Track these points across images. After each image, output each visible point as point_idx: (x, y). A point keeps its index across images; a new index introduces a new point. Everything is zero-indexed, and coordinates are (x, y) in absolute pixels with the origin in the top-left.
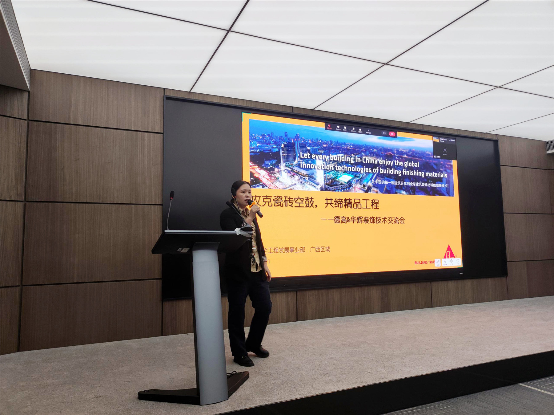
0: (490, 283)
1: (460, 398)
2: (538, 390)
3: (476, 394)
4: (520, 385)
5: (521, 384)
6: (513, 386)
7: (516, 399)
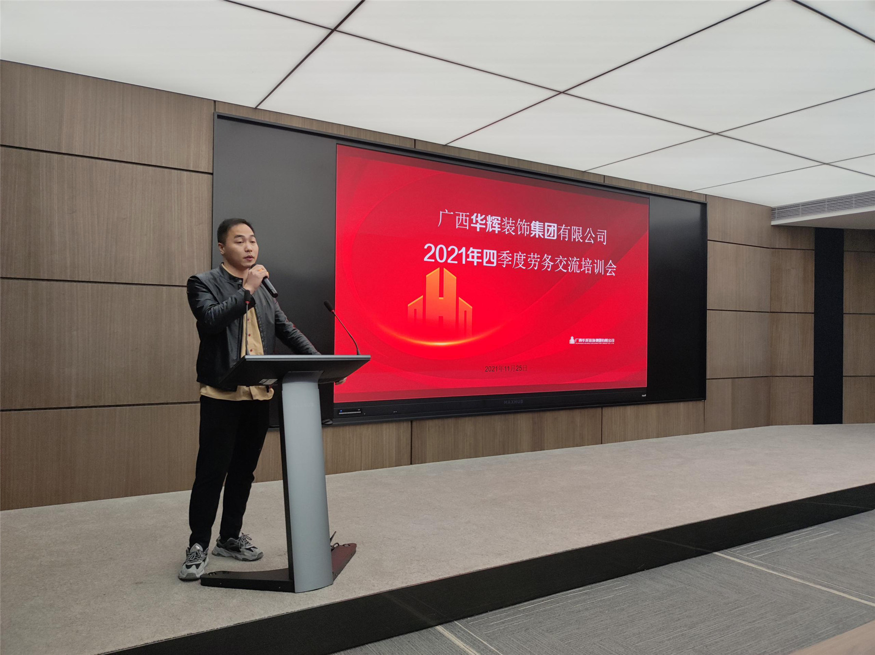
0: (681, 409)
1: (639, 573)
2: (738, 561)
3: (661, 568)
4: (716, 555)
5: (716, 553)
6: (706, 555)
7: (710, 574)
